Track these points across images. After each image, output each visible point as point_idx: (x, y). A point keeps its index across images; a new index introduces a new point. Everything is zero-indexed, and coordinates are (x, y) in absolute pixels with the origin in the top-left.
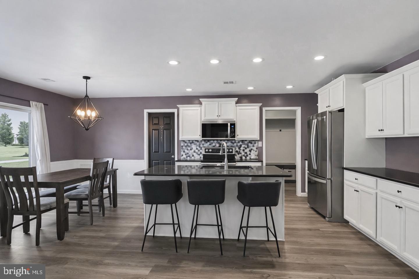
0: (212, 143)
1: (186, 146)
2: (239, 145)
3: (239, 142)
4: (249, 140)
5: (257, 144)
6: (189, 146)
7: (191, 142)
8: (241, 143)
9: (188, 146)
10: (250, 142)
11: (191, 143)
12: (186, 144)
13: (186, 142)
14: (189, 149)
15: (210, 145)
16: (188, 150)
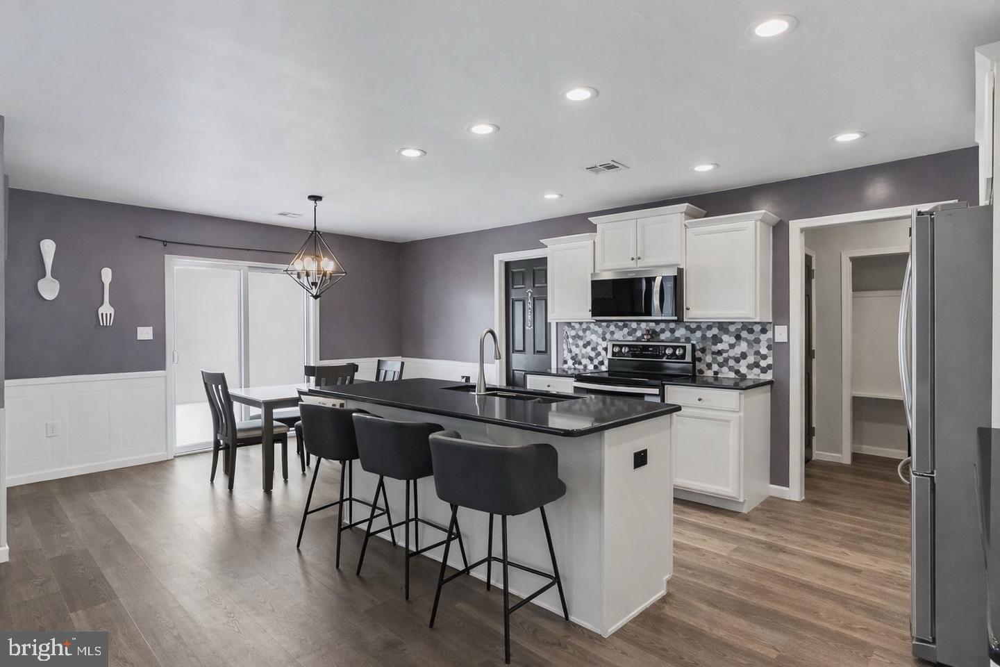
0: (635, 330)
1: (574, 338)
2: (711, 336)
3: (709, 327)
4: (742, 323)
5: (770, 334)
6: (580, 338)
7: (584, 326)
8: (715, 331)
9: (577, 337)
10: (748, 327)
11: (584, 331)
12: (573, 333)
13: (573, 328)
14: (581, 343)
15: (629, 334)
16: (577, 346)
